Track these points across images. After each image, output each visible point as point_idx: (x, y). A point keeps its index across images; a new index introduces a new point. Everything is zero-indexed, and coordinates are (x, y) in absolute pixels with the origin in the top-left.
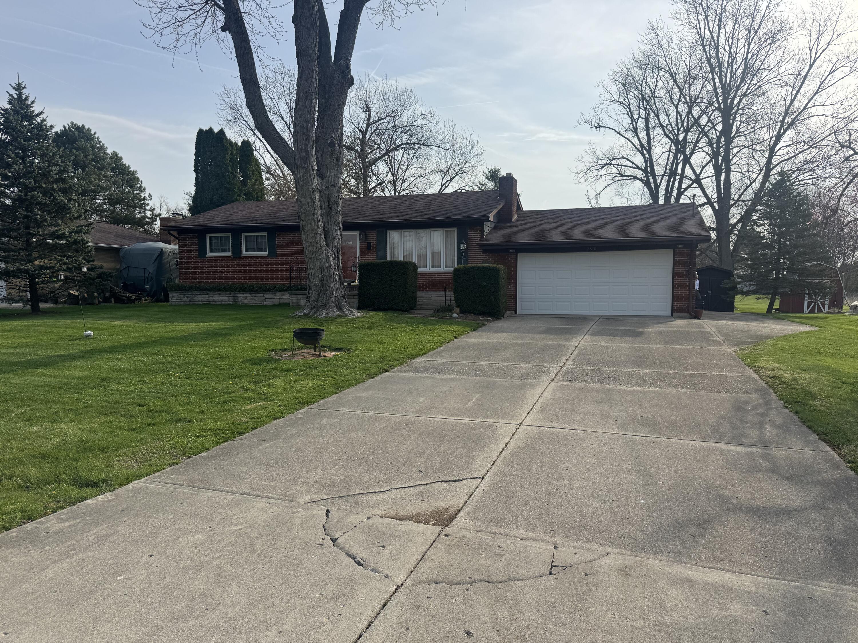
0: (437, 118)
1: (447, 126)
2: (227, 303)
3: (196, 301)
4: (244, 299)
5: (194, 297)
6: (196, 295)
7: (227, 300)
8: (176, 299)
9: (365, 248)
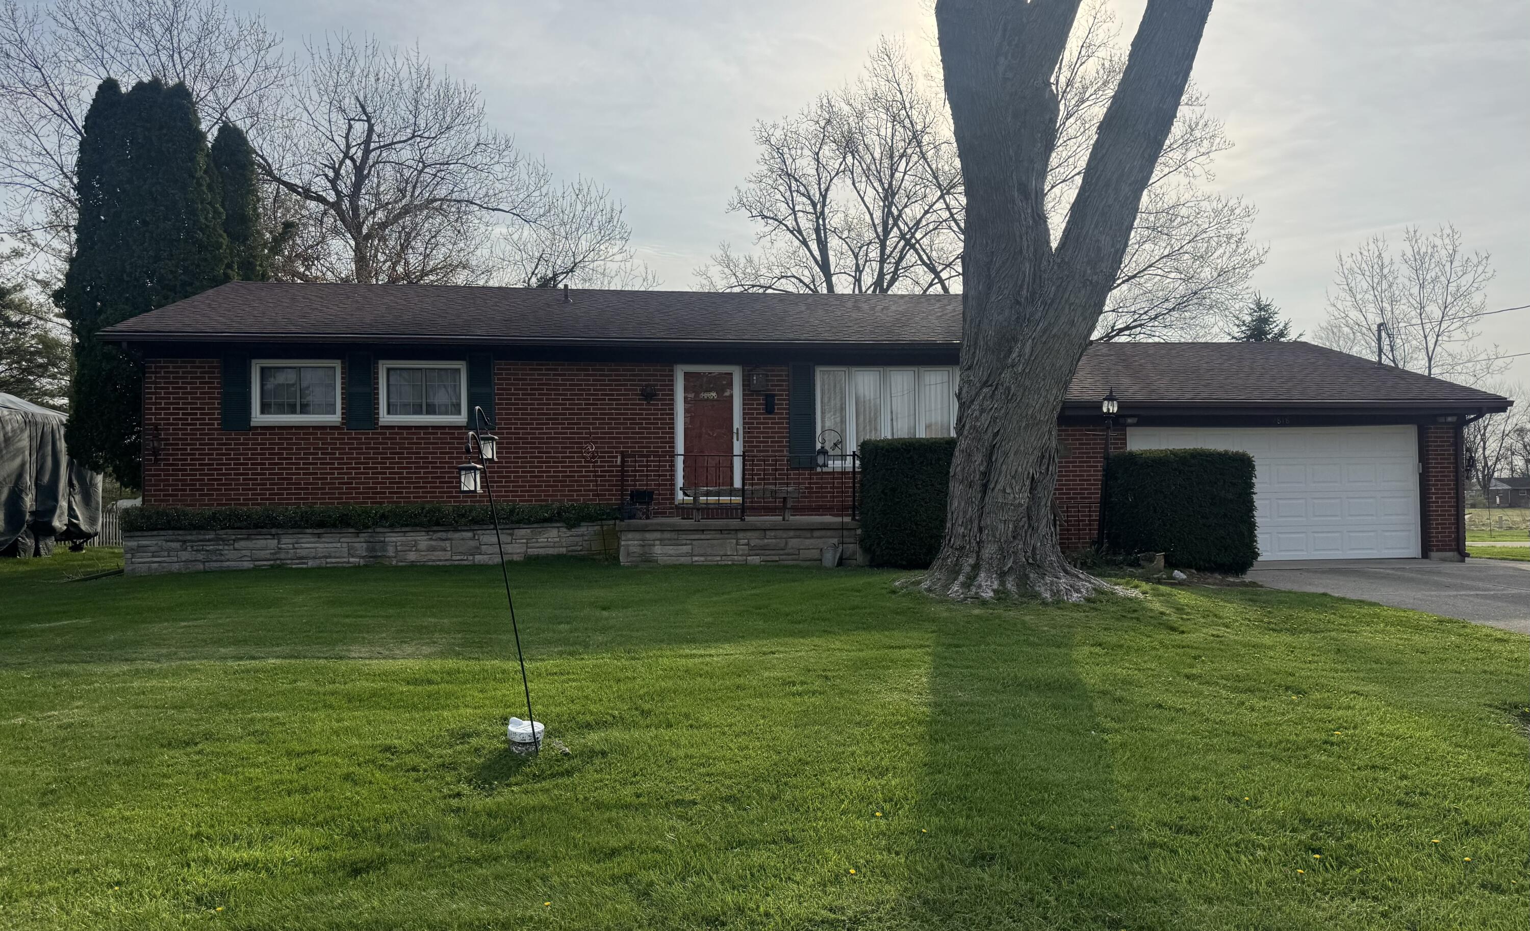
2: (344, 562)
3: (228, 560)
4: (408, 548)
5: (221, 547)
6: (232, 542)
7: (346, 555)
8: (150, 554)
9: (759, 409)
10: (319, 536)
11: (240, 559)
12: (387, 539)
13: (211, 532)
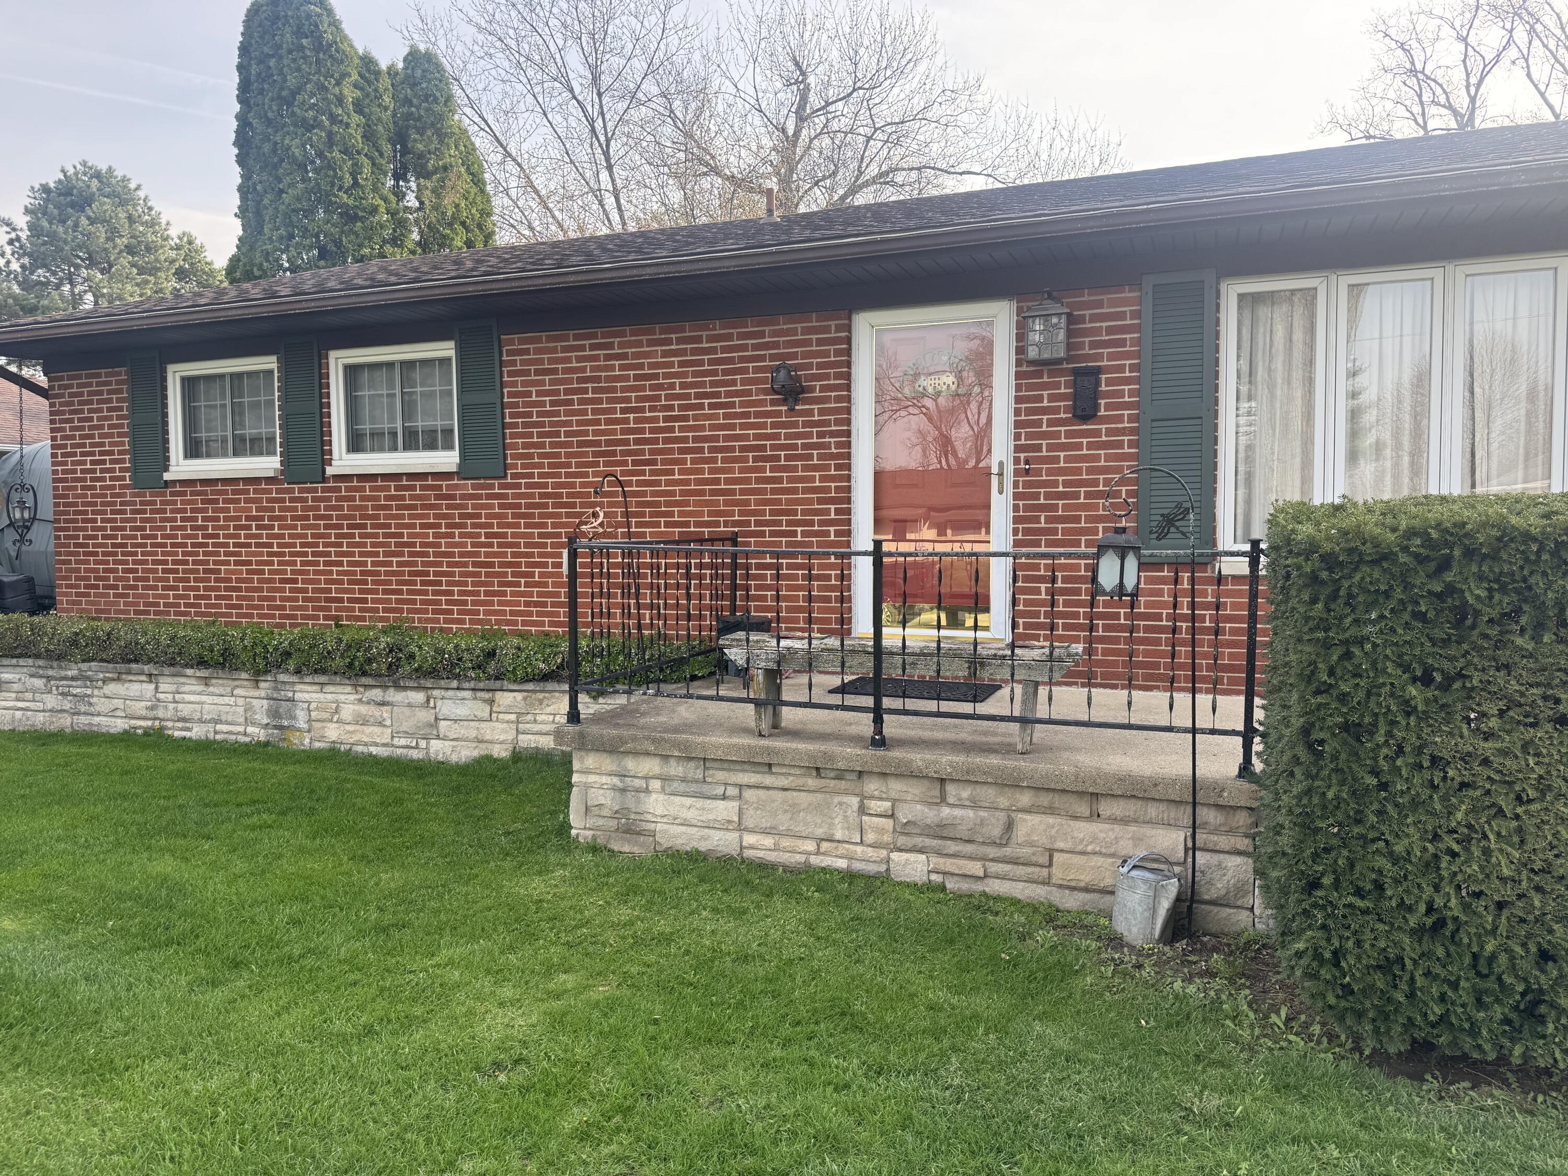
0: (987, 99)
1: (1014, 118)
2: (238, 733)
3: (99, 715)
4: (326, 716)
5: (89, 692)
6: (100, 683)
7: (242, 720)
8: (14, 695)
9: (1056, 410)
10: (206, 681)
11: (112, 713)
12: (298, 696)
13: (73, 665)
